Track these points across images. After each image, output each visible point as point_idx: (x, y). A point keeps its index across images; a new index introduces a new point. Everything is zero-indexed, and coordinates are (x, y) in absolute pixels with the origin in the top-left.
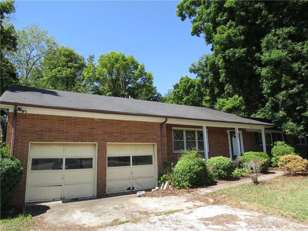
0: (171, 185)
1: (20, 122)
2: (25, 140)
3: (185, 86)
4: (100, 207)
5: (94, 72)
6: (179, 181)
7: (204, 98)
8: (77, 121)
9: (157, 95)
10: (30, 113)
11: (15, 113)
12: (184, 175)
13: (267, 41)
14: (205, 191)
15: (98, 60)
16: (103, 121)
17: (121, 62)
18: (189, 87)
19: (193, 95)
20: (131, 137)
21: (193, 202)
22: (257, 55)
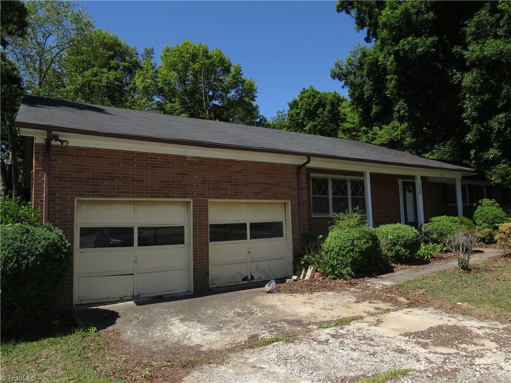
0: (318, 272)
1: (56, 161)
2: (68, 194)
3: (309, 105)
4: (209, 312)
5: (154, 78)
6: (332, 266)
7: (341, 126)
8: (157, 161)
9: (259, 119)
10: (73, 145)
11: (48, 146)
12: (343, 256)
13: (478, 23)
14: (380, 283)
15: (162, 57)
16: (201, 162)
17: (202, 60)
18: (315, 106)
19: (323, 120)
20: (248, 190)
21: (370, 303)
22: (457, 49)
